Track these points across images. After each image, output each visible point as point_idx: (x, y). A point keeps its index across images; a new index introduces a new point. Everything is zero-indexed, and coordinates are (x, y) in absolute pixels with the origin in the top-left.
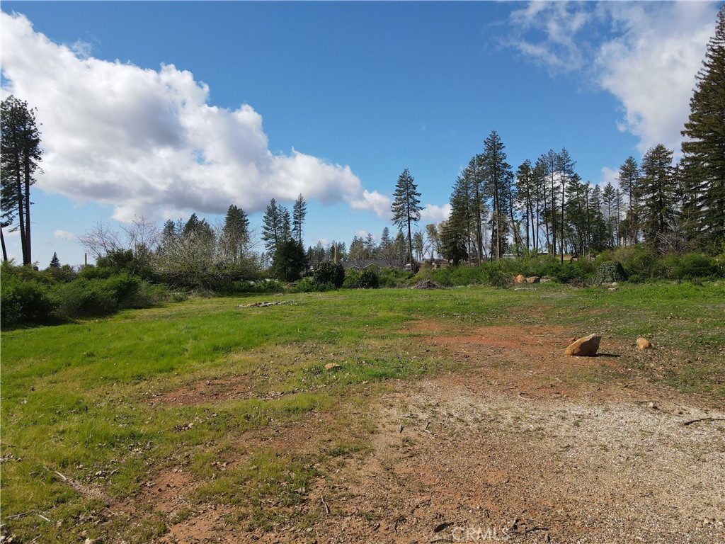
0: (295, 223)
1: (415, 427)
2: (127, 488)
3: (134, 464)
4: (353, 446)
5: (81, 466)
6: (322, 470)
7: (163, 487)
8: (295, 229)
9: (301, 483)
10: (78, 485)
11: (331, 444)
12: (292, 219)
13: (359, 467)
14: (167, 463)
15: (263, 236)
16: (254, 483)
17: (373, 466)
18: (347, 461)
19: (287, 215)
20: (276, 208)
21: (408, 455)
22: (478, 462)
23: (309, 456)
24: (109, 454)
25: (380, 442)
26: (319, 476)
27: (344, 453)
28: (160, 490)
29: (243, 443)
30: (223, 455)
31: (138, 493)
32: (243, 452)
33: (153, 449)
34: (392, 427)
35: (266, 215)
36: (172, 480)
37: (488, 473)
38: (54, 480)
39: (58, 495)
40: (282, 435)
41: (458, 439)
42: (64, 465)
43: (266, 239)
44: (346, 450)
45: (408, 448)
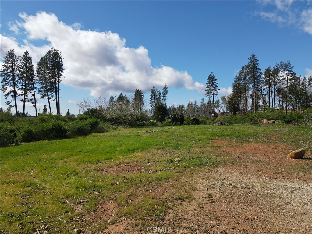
0: (163, 96)
1: (214, 189)
2: (91, 208)
3: (94, 198)
4: (185, 196)
5: (74, 198)
6: (171, 206)
7: (106, 209)
8: (163, 99)
9: (162, 211)
10: (73, 206)
11: (176, 194)
12: (162, 95)
13: (188, 206)
14: (107, 199)
15: (150, 102)
16: (142, 210)
17: (194, 206)
18: (183, 202)
19: (160, 93)
20: (155, 90)
21: (210, 202)
22: (243, 207)
23: (166, 199)
24: (85, 193)
25: (198, 195)
26: (170, 209)
27: (181, 199)
28: (104, 210)
29: (139, 192)
30: (130, 197)
31: (96, 211)
32: (138, 196)
33: (102, 192)
34: (203, 188)
35: (151, 93)
36: (109, 206)
37: (248, 213)
38: (64, 203)
39: (65, 209)
40: (155, 189)
41: (234, 196)
42: (68, 197)
43: (151, 103)
44: (183, 198)
45: (210, 198)
